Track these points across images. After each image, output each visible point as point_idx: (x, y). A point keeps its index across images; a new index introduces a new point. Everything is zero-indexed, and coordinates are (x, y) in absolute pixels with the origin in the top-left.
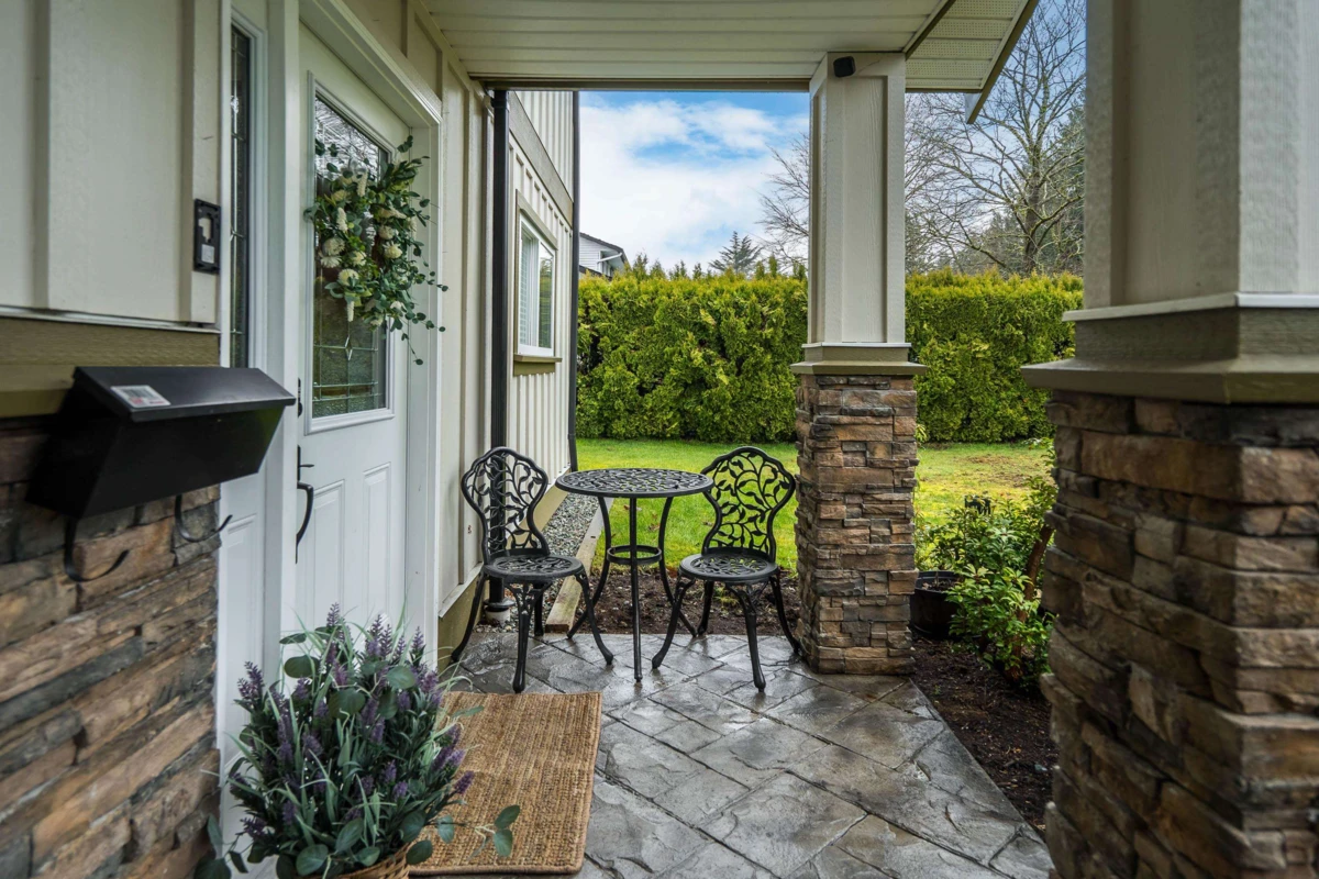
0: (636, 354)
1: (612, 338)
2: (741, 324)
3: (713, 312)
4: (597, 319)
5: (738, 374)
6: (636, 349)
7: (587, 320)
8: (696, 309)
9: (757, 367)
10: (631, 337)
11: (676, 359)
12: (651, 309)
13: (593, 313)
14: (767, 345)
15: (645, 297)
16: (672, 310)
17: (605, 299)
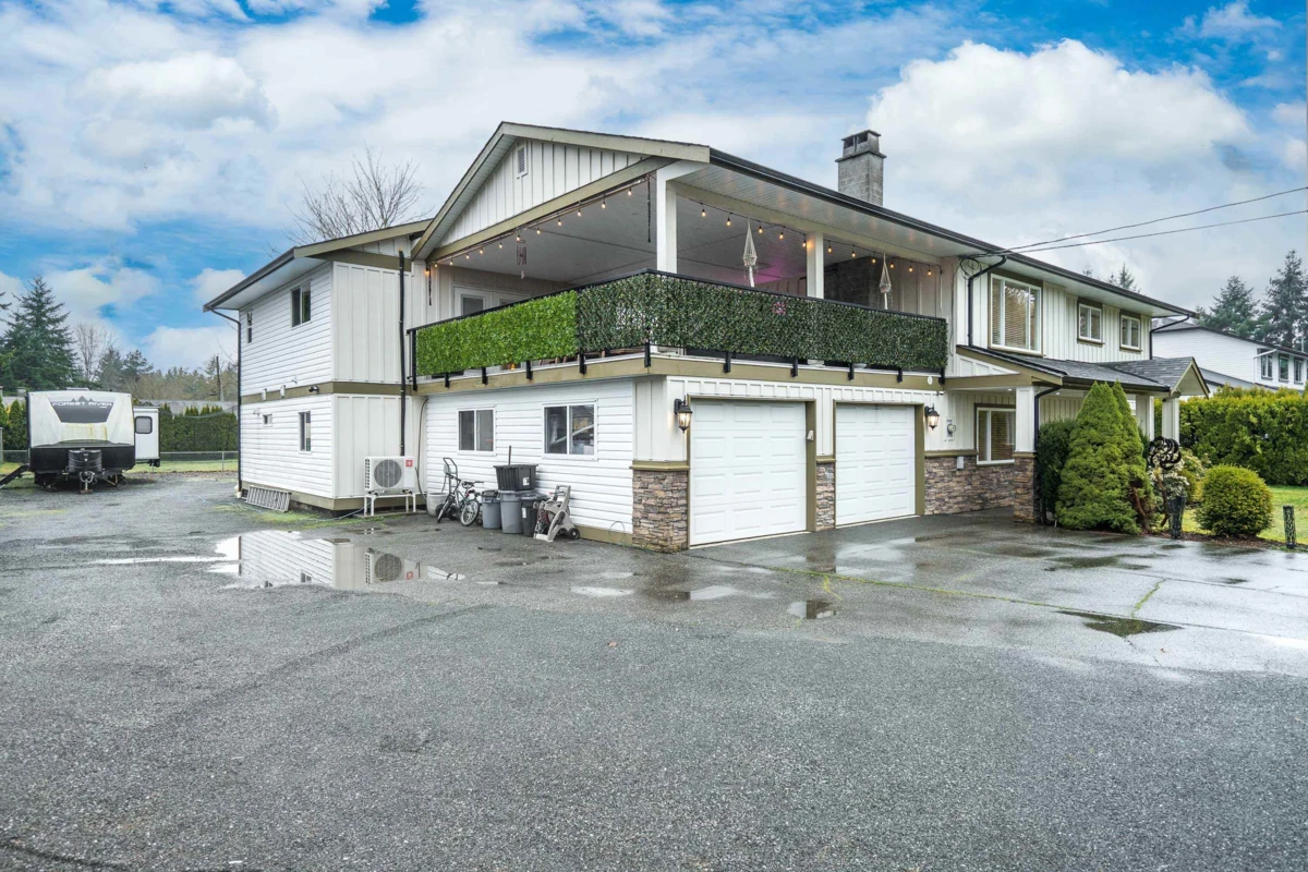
0: (1217, 438)
1: (1203, 430)
2: (1275, 423)
3: (1256, 415)
4: (1194, 420)
5: (1274, 449)
6: (1217, 435)
7: (1189, 420)
8: (1248, 414)
9: (1285, 444)
10: (1214, 429)
11: (1237, 440)
12: (1223, 415)
13: (1192, 417)
14: (1291, 432)
15: (1221, 408)
16: (1235, 416)
17: (1200, 410)
